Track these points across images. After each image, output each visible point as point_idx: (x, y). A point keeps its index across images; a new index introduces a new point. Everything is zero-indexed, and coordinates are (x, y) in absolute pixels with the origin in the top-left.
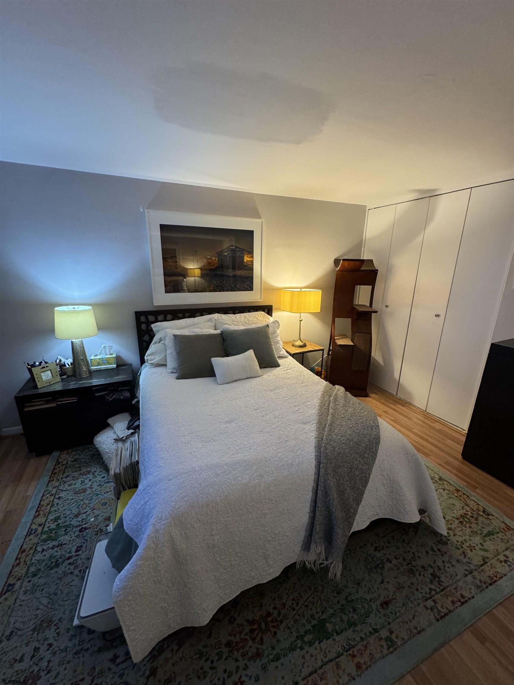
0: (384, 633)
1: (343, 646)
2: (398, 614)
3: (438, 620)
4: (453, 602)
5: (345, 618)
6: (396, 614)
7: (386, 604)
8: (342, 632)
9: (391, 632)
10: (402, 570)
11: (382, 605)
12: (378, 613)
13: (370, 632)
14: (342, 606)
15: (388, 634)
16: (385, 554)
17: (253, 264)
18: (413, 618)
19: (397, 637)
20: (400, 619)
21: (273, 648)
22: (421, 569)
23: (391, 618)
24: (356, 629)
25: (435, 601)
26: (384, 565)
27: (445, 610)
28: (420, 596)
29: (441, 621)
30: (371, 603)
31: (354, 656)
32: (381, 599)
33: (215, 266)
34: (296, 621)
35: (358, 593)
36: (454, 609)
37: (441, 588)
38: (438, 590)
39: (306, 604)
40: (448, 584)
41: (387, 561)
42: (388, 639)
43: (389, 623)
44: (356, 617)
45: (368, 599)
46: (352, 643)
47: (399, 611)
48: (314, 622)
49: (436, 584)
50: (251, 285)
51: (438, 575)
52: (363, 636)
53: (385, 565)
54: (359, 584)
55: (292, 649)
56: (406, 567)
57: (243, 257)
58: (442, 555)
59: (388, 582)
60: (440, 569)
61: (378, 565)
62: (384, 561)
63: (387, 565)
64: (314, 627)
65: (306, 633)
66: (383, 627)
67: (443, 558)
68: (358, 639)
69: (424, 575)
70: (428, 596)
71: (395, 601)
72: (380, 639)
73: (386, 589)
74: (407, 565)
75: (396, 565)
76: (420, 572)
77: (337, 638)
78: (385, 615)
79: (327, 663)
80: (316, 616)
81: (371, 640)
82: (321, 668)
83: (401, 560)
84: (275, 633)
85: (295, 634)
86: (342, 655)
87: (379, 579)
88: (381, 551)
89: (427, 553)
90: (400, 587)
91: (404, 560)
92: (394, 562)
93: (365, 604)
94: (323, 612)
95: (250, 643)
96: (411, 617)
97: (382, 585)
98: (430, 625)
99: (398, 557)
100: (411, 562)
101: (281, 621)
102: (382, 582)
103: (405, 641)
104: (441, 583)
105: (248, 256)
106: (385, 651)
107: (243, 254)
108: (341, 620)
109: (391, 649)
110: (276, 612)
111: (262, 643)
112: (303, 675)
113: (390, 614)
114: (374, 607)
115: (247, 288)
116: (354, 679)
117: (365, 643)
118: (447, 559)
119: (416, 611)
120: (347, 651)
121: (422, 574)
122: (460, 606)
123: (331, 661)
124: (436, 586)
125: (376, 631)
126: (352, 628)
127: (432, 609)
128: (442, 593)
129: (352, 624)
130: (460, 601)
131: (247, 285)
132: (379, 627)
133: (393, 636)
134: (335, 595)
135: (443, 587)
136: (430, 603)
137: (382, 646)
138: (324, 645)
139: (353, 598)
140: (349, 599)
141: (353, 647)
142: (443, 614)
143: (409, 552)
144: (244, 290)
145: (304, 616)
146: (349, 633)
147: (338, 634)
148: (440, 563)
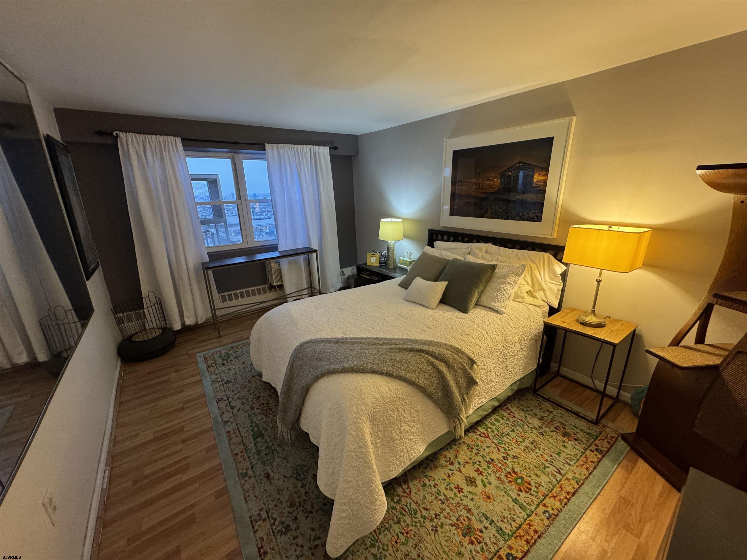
0: (250, 472)
1: (248, 446)
2: (260, 484)
3: (250, 517)
4: (262, 539)
5: (263, 448)
6: (260, 483)
7: (268, 476)
8: (256, 446)
9: (250, 477)
10: (294, 496)
11: (267, 473)
12: (262, 470)
13: (252, 463)
14: (271, 447)
15: (249, 475)
16: (310, 483)
17: (546, 185)
18: (255, 496)
19: (246, 481)
20: (256, 486)
21: (254, 414)
22: (294, 514)
23: (257, 478)
24: (256, 455)
25: (264, 520)
26: (299, 480)
27: (256, 527)
28: (270, 507)
29: (249, 519)
30: (270, 466)
31: (242, 452)
32: (271, 474)
33: (497, 189)
34: (265, 422)
35: (278, 457)
36: (256, 537)
37: (275, 531)
38: (274, 527)
39: (274, 427)
40: (279, 541)
41: (303, 484)
42: (246, 473)
43: (255, 477)
44: (263, 455)
45: (273, 464)
46: (248, 452)
47: (261, 486)
48: (263, 431)
49: (279, 528)
50: (539, 215)
51: (288, 533)
52: (251, 458)
53: (299, 482)
54: (284, 458)
55: (252, 422)
56: (297, 500)
57: (532, 176)
58: (310, 548)
59: (284, 481)
60: (294, 538)
61: (300, 475)
62: (303, 481)
63: (299, 484)
64: (261, 431)
65: (259, 428)
66: (254, 472)
67: (306, 548)
68: (250, 455)
69: (288, 516)
70: (270, 515)
71: (269, 484)
72: (247, 469)
73: (279, 479)
74: (299, 502)
75: (299, 491)
76: (292, 513)
77: (253, 444)
78: (260, 474)
79: (242, 438)
80: (266, 433)
81: (248, 464)
82: (240, 435)
83: (304, 497)
84: (261, 414)
85: (258, 422)
86: (244, 446)
87: (288, 475)
88: (313, 480)
89: (313, 530)
90: (279, 491)
91: (305, 500)
92: (303, 491)
93: (270, 461)
94: (268, 436)
95: (258, 404)
96: (256, 494)
97: (282, 476)
98: (249, 510)
99: (307, 495)
100: (302, 506)
101: (266, 416)
102: (285, 476)
103: (242, 485)
104: (280, 533)
105: (539, 174)
106: (240, 471)
107: (533, 171)
108: (262, 446)
109: (240, 476)
110: (271, 413)
111: (257, 409)
112: (239, 428)
113: (260, 478)
114: (268, 468)
115: (534, 218)
116: (231, 452)
117: (247, 459)
118: (304, 552)
119: (260, 499)
120: (245, 449)
121: (290, 515)
122: (257, 545)
123: (243, 441)
124: (277, 526)
125: (252, 467)
126: (256, 452)
127: (259, 515)
128: (271, 530)
129: (259, 452)
130: (262, 547)
131: (533, 213)
132: (254, 469)
133: (247, 478)
134: (278, 443)
135: (276, 534)
136: (264, 515)
137: (243, 470)
138: (251, 436)
139: (274, 454)
140: (274, 452)
141: (246, 452)
142: (254, 524)
143: (313, 507)
144: (528, 220)
145: (268, 426)
146: (254, 451)
147: (255, 444)
148: (300, 541)
